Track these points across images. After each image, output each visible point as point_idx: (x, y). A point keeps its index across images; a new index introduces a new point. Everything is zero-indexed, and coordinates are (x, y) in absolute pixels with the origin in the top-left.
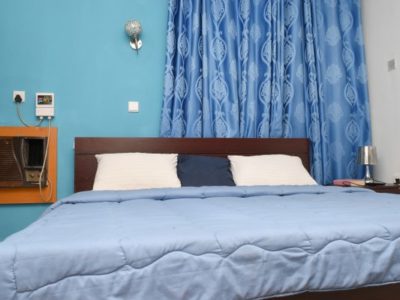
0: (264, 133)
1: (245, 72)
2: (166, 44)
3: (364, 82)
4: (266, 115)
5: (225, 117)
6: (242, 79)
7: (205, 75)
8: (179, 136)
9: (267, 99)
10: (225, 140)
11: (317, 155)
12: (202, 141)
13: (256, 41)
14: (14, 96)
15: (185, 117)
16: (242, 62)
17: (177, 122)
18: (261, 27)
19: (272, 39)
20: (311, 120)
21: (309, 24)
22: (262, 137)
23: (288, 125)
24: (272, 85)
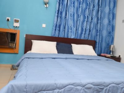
0: (82, 38)
1: (79, 18)
2: (56, 7)
3: (114, 25)
4: (84, 32)
5: (71, 32)
6: (78, 20)
7: (67, 18)
8: (57, 36)
9: (85, 27)
10: (71, 39)
11: (97, 46)
12: (64, 38)
13: (84, 8)
14: (7, 19)
15: (59, 30)
16: (79, 15)
17: (57, 32)
18: (85, 4)
19: (89, 9)
20: (97, 35)
21: (100, 5)
22: (82, 39)
23: (90, 36)
24: (87, 23)
